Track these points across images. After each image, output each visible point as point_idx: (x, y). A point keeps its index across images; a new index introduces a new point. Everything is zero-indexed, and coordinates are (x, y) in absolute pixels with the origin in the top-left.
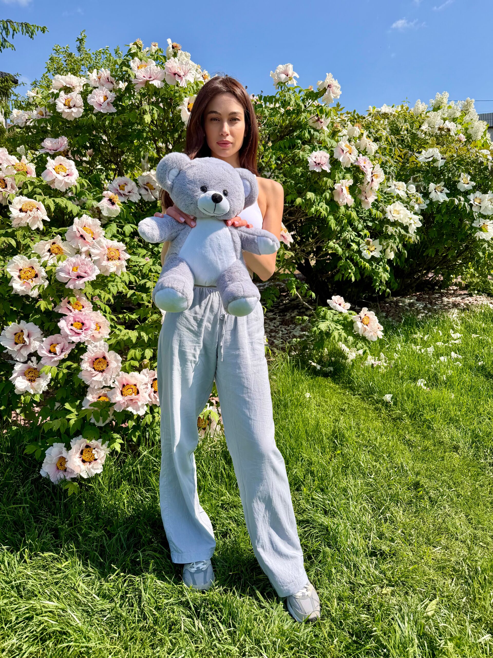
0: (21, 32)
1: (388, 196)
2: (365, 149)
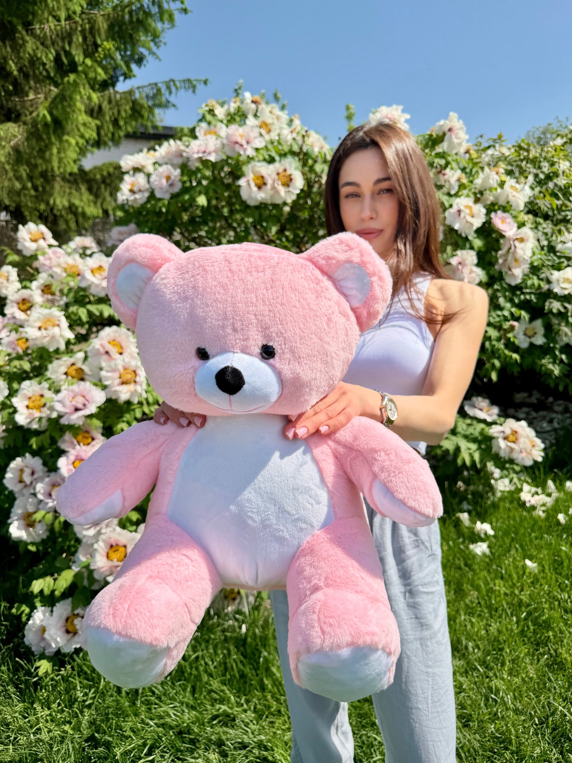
0: (184, 90)
1: (559, 257)
2: (508, 202)
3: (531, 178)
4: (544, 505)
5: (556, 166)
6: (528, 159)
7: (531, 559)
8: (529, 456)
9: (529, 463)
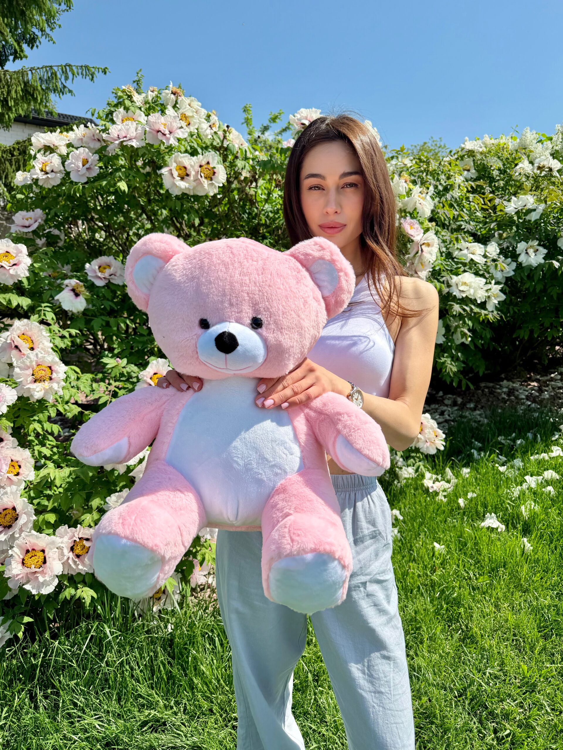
0: (81, 76)
1: (457, 263)
2: (415, 209)
3: (432, 188)
4: (444, 491)
5: (453, 179)
6: (428, 171)
7: (439, 542)
8: (433, 445)
9: (433, 452)
